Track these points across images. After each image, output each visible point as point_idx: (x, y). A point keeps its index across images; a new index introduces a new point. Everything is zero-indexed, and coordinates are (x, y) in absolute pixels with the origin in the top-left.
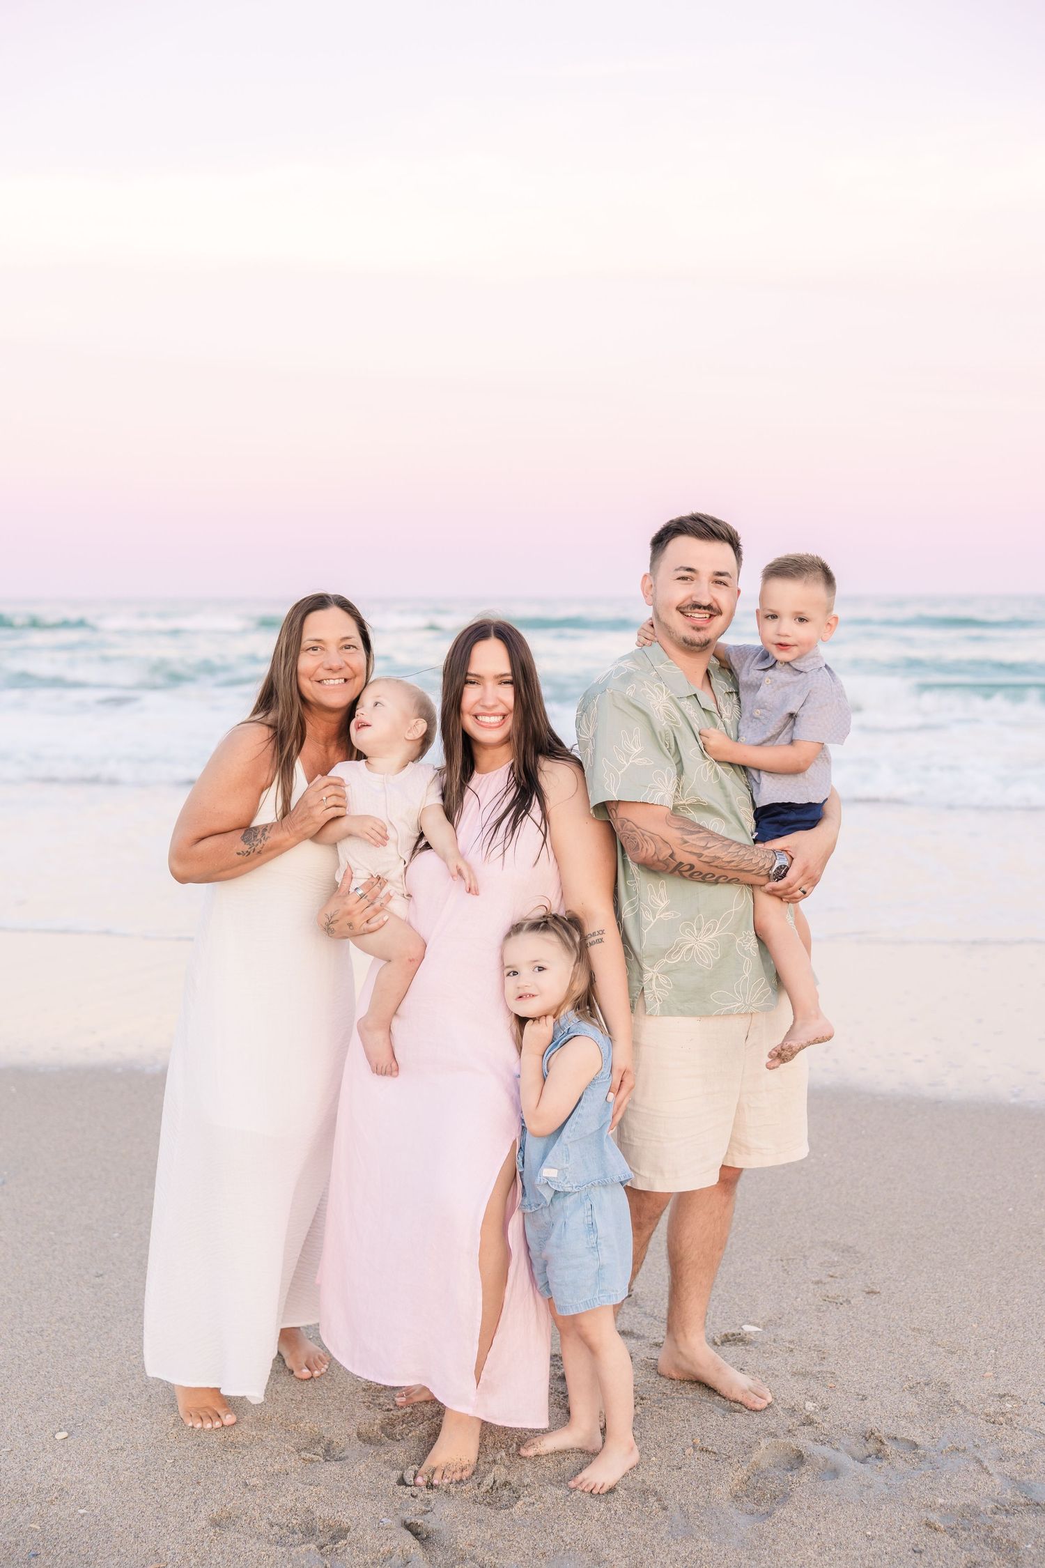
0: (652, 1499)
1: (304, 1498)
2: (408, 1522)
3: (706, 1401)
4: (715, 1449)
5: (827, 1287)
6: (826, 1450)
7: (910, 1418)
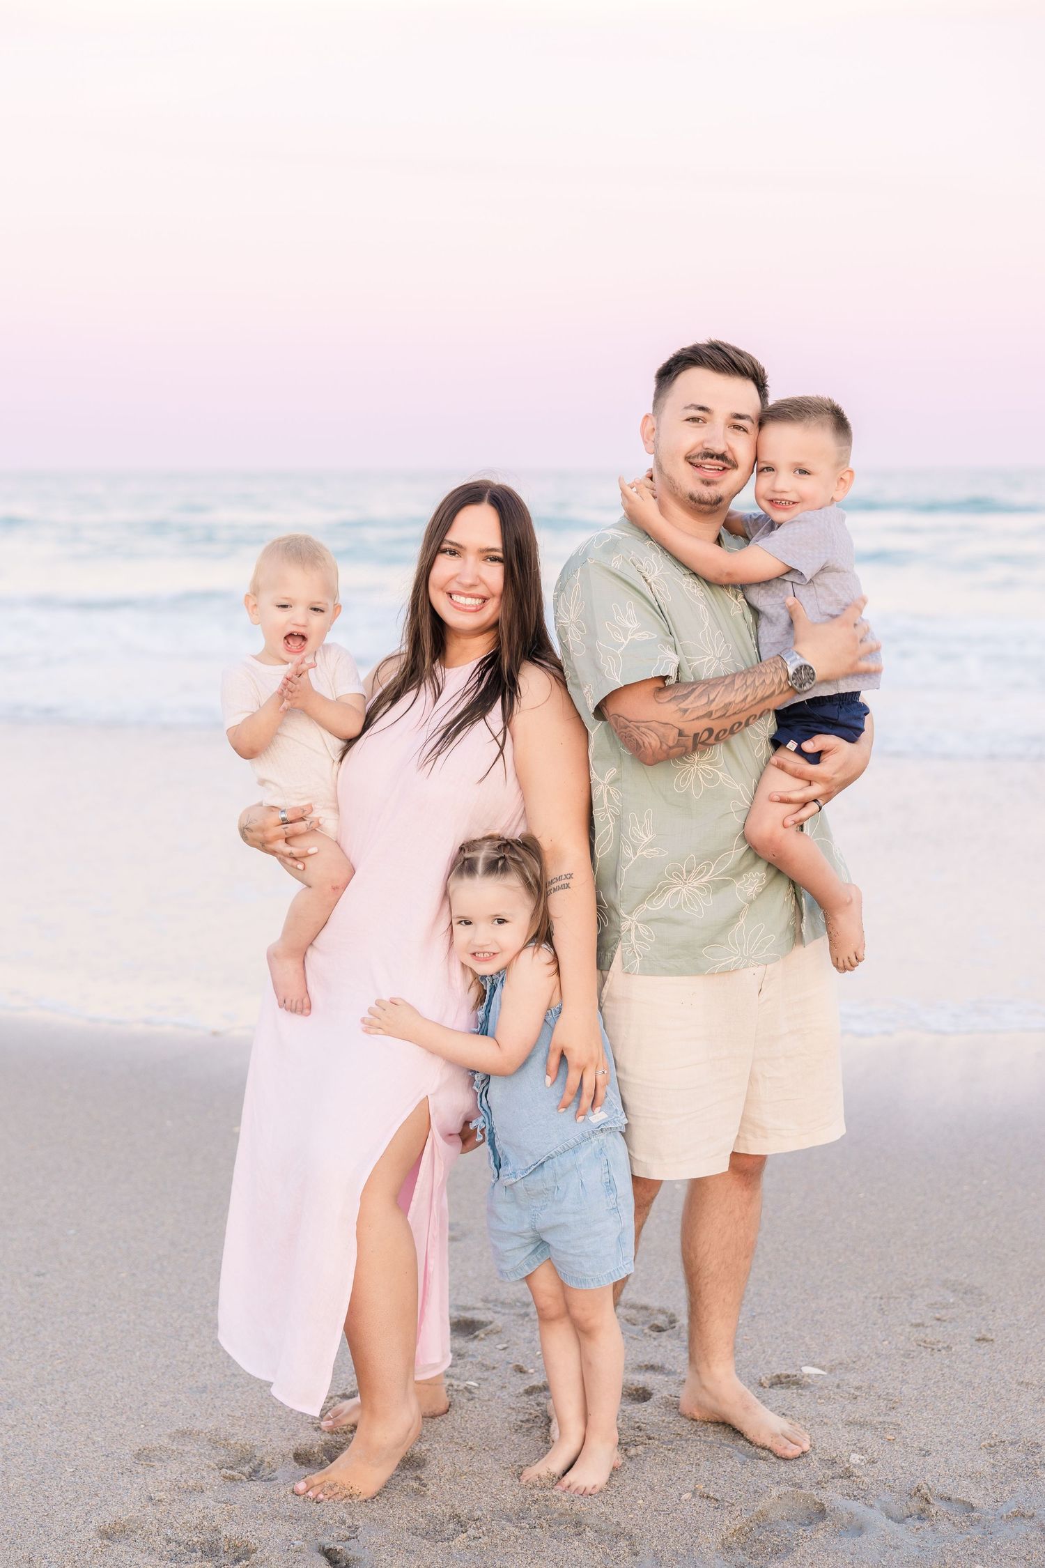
0: (623, 1543)
1: (213, 1517)
2: (327, 1547)
3: (728, 1446)
4: (718, 1496)
5: (929, 1331)
6: (857, 1507)
7: (976, 1477)
